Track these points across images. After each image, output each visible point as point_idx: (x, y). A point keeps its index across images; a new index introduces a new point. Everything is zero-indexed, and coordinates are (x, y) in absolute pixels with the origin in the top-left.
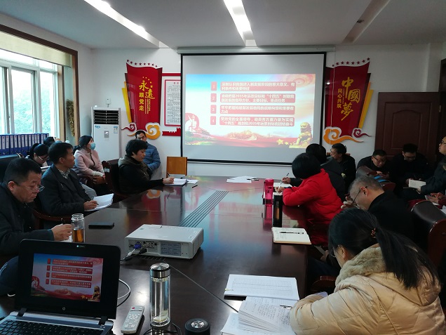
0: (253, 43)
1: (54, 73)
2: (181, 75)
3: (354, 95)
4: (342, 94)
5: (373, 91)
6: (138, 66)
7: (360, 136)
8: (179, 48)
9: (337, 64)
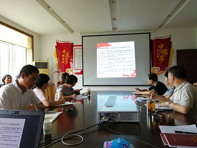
2: (82, 46)
3: (165, 52)
4: (159, 52)
5: (173, 50)
6: (62, 42)
8: (81, 34)
9: (156, 38)
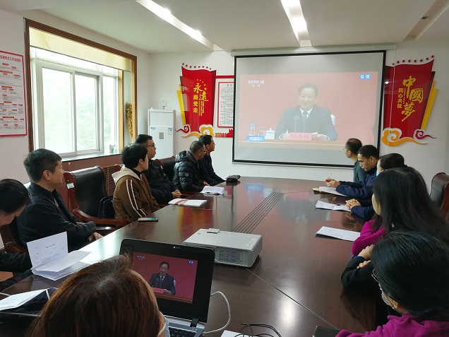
0: (309, 43)
1: (115, 78)
2: (234, 77)
3: (416, 95)
4: (403, 94)
5: (438, 90)
6: (193, 69)
7: (422, 137)
8: (233, 51)
9: (398, 62)
